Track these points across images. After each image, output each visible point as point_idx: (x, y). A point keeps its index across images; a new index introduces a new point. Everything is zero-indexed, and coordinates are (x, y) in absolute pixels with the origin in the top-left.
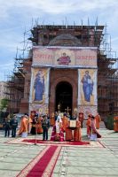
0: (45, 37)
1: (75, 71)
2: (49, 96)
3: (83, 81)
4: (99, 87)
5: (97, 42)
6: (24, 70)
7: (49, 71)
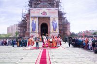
0: (35, 4)
1: (49, 18)
2: (38, 29)
3: (52, 23)
4: (59, 25)
5: (58, 6)
6: (26, 19)
7: (37, 19)
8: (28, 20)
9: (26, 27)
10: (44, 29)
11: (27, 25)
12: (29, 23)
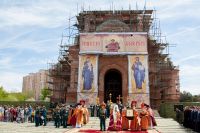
0: (92, 23)
1: (125, 57)
2: (99, 84)
4: (150, 73)
6: (70, 58)
7: (97, 58)
8: (74, 62)
9: (68, 78)
10: (113, 83)
11: (72, 72)
12: (77, 69)
